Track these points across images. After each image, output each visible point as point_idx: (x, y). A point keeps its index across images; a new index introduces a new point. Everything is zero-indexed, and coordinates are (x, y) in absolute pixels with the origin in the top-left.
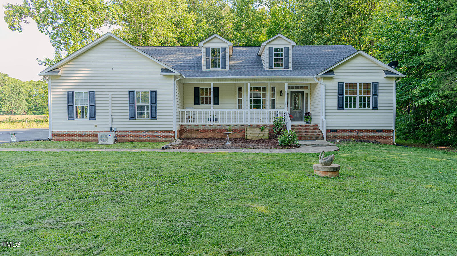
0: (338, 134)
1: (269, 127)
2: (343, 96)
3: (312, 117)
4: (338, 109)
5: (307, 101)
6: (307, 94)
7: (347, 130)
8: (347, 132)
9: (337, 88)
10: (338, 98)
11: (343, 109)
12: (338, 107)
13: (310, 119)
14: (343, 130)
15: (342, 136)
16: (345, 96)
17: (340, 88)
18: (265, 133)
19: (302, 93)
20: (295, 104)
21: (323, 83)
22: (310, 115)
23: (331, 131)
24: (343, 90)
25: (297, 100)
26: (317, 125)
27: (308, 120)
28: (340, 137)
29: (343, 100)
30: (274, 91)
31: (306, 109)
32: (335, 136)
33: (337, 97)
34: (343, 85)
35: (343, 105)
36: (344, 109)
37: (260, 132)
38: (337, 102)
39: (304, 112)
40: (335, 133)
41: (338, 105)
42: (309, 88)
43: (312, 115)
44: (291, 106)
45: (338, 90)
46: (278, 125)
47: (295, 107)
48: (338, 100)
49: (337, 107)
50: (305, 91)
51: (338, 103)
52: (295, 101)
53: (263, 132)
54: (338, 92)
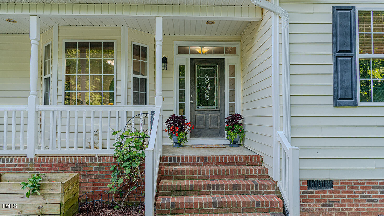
0: (340, 196)
1: (101, 165)
2: (351, 57)
3: (247, 128)
4: (336, 105)
5: (232, 85)
6: (232, 68)
7: (370, 182)
8: (370, 188)
9: (329, 29)
10: (336, 64)
11: (356, 105)
12: (336, 98)
13: (241, 132)
14: (357, 182)
15: (353, 205)
16: (359, 56)
17: (341, 26)
18: (48, 200)
19: (221, 63)
20: (203, 93)
21: (279, 10)
22: (241, 122)
23: (312, 183)
24: (351, 34)
25: (207, 82)
26: (260, 158)
27: (236, 136)
28: (346, 209)
29: (352, 70)
30: (144, 56)
31: (232, 107)
32: (326, 205)
33: (330, 60)
34: (351, 18)
35: (352, 88)
36: (360, 103)
37: (26, 200)
38: (330, 80)
39: (227, 114)
40: (328, 194)
41: (336, 91)
42: (238, 51)
43: (247, 121)
44: (191, 99)
45: (335, 35)
46: (124, 161)
47: (203, 101)
48: (336, 72)
49: (332, 98)
50: (229, 60)
51: (336, 82)
52: (203, 85)
53: (38, 199)
54: (335, 44)
